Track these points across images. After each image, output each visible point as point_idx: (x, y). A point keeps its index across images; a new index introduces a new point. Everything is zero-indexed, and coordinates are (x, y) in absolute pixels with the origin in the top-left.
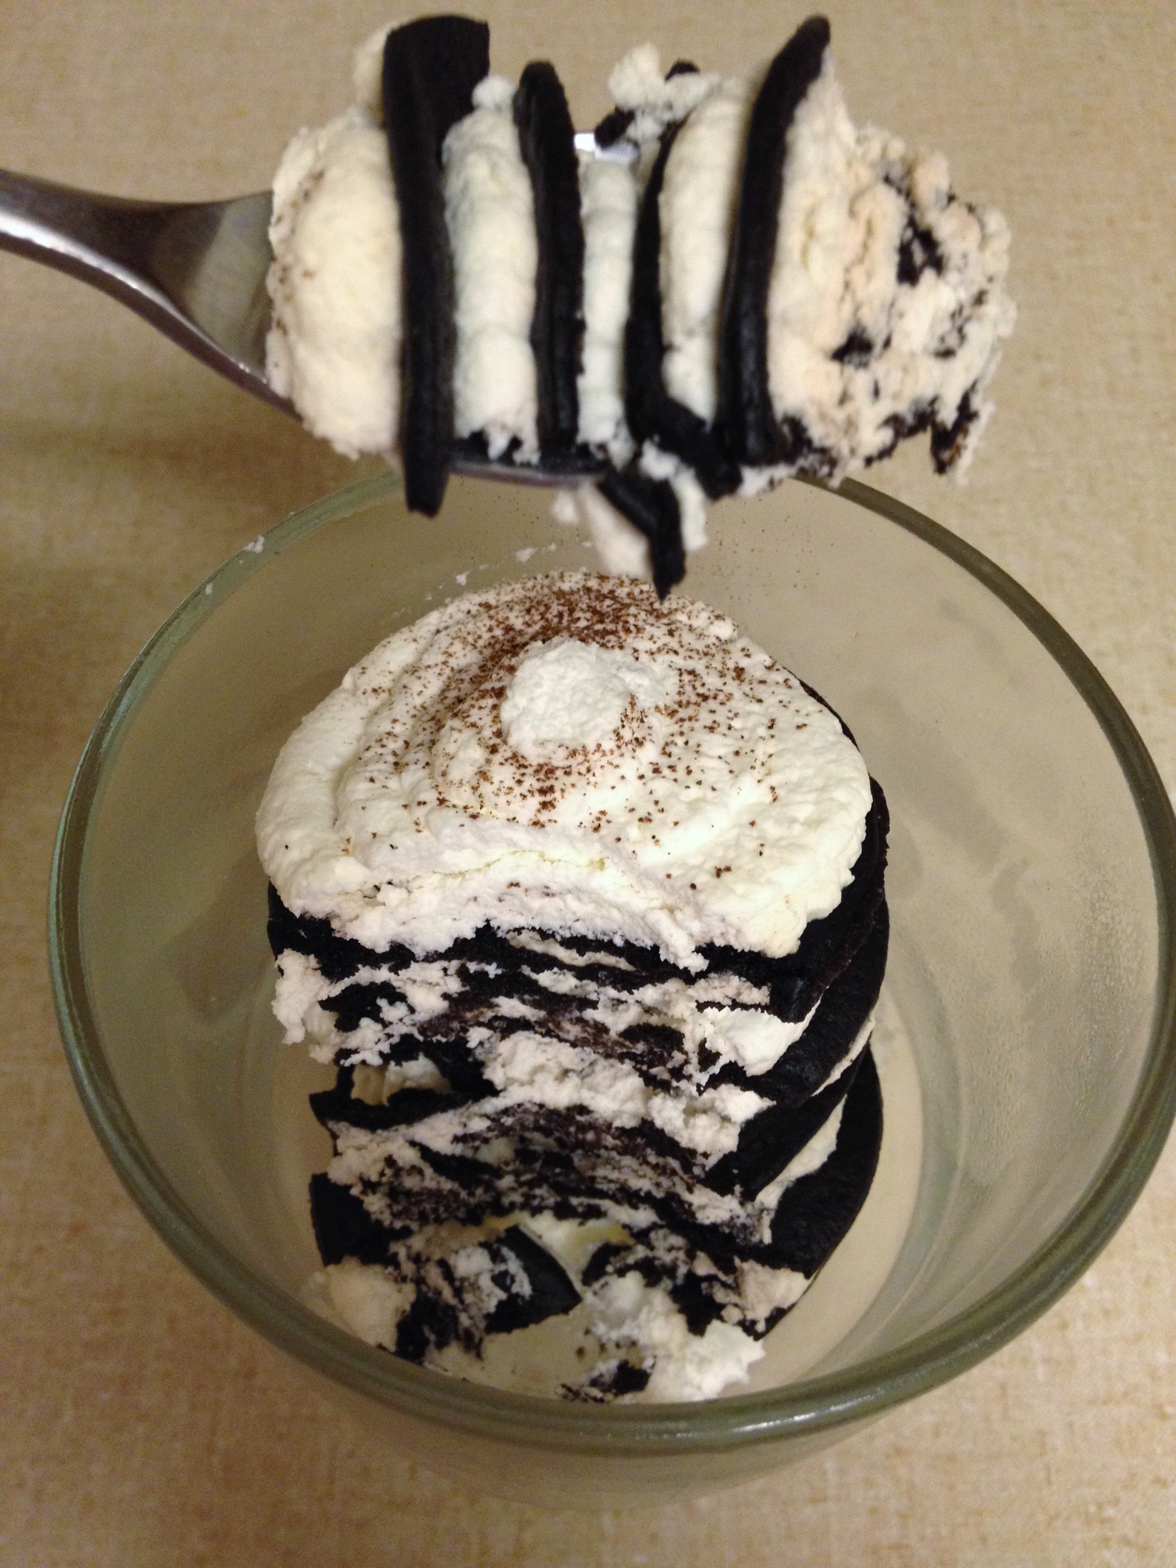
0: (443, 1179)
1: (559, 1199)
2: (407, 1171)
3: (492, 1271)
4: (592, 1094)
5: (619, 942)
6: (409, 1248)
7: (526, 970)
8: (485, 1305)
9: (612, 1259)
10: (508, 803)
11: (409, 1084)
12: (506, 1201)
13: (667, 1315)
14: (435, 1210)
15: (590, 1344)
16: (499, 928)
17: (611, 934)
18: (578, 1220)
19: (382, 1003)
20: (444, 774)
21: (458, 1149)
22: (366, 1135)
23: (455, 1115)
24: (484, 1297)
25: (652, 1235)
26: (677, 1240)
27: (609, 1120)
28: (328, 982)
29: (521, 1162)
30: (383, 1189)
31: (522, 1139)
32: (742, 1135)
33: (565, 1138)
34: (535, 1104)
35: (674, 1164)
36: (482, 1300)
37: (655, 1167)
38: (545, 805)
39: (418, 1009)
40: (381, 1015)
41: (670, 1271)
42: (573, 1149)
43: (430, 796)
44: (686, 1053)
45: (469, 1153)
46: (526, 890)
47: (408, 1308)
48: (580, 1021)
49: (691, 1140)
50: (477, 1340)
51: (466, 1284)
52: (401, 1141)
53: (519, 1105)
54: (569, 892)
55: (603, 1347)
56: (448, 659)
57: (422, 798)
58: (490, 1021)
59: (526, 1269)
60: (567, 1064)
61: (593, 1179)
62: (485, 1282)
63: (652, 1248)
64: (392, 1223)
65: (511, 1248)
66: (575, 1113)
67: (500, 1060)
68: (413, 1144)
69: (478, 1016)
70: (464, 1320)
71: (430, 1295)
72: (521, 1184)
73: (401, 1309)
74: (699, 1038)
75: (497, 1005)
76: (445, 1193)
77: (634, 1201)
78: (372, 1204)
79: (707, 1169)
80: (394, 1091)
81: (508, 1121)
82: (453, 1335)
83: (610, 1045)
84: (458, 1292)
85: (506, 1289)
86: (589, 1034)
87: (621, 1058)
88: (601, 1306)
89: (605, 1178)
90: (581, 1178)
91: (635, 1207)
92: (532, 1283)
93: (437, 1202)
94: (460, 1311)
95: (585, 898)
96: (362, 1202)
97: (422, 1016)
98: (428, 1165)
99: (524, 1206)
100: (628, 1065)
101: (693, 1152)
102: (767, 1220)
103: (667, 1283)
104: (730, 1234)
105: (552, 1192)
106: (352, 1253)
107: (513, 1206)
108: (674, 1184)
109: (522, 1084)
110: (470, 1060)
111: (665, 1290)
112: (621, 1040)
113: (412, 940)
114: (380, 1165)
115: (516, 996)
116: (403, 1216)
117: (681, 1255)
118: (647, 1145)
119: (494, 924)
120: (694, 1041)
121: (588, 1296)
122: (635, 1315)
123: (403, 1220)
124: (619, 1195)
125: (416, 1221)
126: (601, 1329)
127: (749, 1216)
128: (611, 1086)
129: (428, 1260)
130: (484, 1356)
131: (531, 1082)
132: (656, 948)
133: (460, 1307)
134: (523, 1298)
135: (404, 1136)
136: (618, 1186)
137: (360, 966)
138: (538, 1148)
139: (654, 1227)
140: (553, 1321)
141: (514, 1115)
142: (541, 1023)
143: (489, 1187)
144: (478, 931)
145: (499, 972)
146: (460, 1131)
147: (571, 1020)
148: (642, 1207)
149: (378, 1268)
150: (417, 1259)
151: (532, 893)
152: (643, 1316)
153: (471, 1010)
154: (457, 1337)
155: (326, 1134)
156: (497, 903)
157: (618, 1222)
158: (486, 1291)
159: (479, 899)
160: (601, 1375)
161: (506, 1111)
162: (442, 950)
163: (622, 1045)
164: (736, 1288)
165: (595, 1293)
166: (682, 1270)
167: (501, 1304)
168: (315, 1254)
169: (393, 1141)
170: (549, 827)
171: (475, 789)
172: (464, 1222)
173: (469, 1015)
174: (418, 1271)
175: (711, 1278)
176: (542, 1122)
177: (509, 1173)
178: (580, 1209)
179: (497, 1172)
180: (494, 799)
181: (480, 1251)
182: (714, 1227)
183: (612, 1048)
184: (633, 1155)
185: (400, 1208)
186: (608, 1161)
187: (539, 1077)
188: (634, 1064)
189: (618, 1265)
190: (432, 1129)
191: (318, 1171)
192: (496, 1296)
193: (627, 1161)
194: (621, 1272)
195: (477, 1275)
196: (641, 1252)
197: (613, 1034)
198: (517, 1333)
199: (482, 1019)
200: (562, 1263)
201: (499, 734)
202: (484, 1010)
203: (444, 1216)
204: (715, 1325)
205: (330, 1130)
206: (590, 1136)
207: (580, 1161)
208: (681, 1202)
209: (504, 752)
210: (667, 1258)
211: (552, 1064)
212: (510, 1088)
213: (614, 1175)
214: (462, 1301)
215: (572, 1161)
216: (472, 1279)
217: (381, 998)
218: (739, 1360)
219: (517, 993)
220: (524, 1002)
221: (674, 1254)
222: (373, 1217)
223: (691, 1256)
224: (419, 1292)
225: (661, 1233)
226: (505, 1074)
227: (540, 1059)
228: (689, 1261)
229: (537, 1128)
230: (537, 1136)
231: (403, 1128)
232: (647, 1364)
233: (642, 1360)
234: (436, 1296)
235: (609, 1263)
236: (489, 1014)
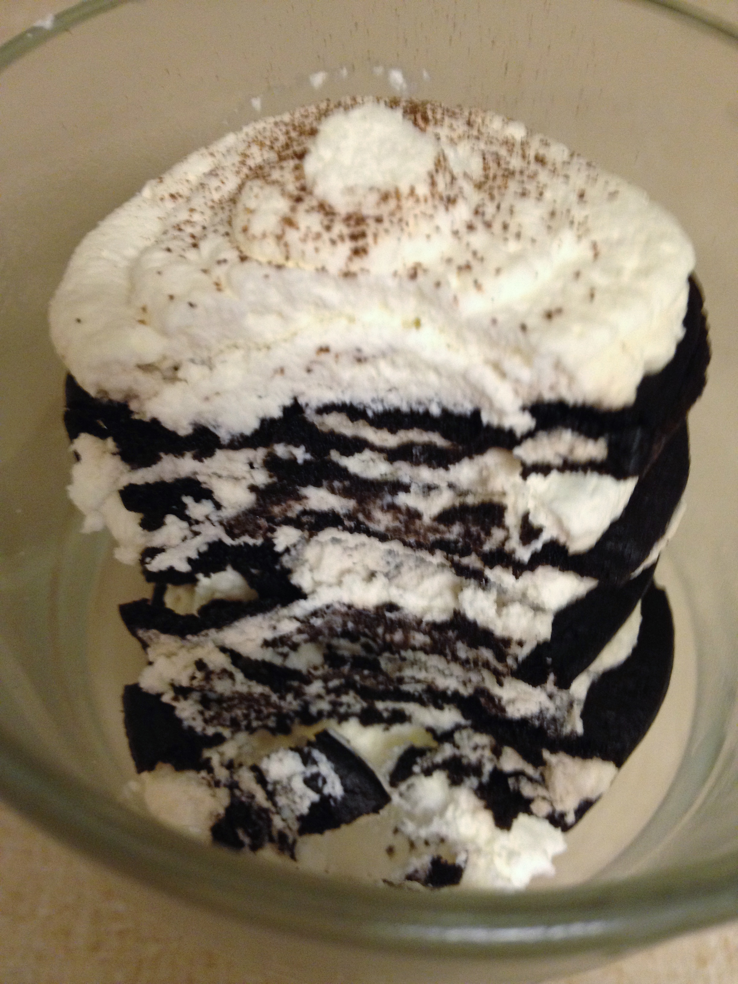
0: (253, 683)
1: (365, 705)
2: (218, 674)
3: (304, 773)
4: (401, 592)
5: (435, 410)
6: (222, 754)
7: (335, 455)
8: (298, 806)
9: (419, 760)
10: (317, 250)
11: (218, 596)
12: (314, 710)
13: (474, 812)
14: (246, 716)
15: (400, 843)
16: (307, 405)
17: (426, 402)
18: (382, 726)
19: (188, 500)
20: (245, 230)
21: (268, 655)
22: (176, 642)
23: (264, 618)
24: (297, 800)
25: (457, 736)
26: (483, 739)
27: (419, 616)
28: (128, 467)
29: (330, 666)
30: (196, 696)
31: (329, 647)
32: (555, 624)
33: (371, 643)
34: (344, 604)
35: (487, 654)
36: (294, 802)
37: (464, 664)
38: (358, 252)
39: (224, 503)
40: (187, 513)
41: (477, 770)
42: (380, 654)
43: (232, 255)
44: (506, 529)
45: (278, 661)
46: (337, 356)
47: (222, 811)
48: (393, 508)
49: (505, 628)
50: (290, 840)
51: (279, 787)
52: (210, 646)
53: (328, 607)
54: (384, 355)
55: (412, 845)
56: (245, 159)
57: (222, 256)
58: (298, 517)
59: (336, 771)
60: (373, 566)
61: (401, 680)
62: (298, 785)
63: (457, 747)
64: (204, 729)
65: (322, 750)
66: (385, 610)
67: (307, 566)
68: (223, 649)
69: (286, 511)
70: (278, 823)
71: (244, 799)
72: (329, 691)
73: (215, 814)
74: (521, 511)
75: (306, 498)
76: (256, 696)
77: (440, 702)
78: (183, 709)
79: (520, 659)
80: (204, 602)
81: (317, 622)
82: (267, 838)
83: (422, 531)
84: (271, 795)
85: (318, 791)
86: (400, 522)
87: (431, 549)
88: (407, 806)
89: (413, 678)
90: (389, 679)
91: (440, 708)
92: (343, 784)
93: (249, 708)
94: (273, 813)
95: (400, 361)
96: (173, 708)
97: (228, 513)
98: (238, 670)
99: (330, 715)
100: (438, 558)
101: (507, 642)
102: (577, 710)
103: (473, 782)
104: (541, 726)
105: (359, 698)
106: (165, 760)
107: (320, 714)
108: (483, 679)
109: (330, 586)
110: (278, 567)
111: (471, 788)
112: (435, 524)
113: (215, 421)
114: (192, 669)
115: (325, 483)
116: (215, 722)
117: (487, 753)
118: (458, 638)
119: (302, 401)
120: (516, 513)
121: (395, 798)
122: (442, 811)
123: (214, 726)
124: (425, 697)
125: (228, 727)
126: (410, 828)
127: (557, 708)
128: (418, 584)
129: (241, 765)
130: (297, 857)
131: (340, 583)
132: (476, 413)
133: (273, 809)
134: (335, 800)
135: (214, 641)
136: (424, 686)
137: (162, 455)
138: (346, 653)
139: (458, 727)
140: (364, 820)
141: (323, 617)
142: (351, 516)
143: (299, 694)
144: (286, 410)
145: (308, 456)
146: (269, 635)
147: (382, 509)
148: (446, 707)
149: (191, 774)
150: (230, 766)
151: (344, 360)
152: (449, 814)
153: (278, 503)
154: (271, 840)
155: (137, 645)
156: (305, 374)
157: (422, 725)
158: (299, 793)
159: (287, 371)
160: (416, 871)
161: (315, 614)
162: (248, 432)
163: (435, 530)
164: (543, 782)
165: (401, 795)
166: (488, 768)
167: (313, 806)
168: (129, 763)
169: (203, 647)
170: (362, 278)
171: (279, 238)
172: (274, 731)
173: (276, 510)
174: (231, 777)
175: (518, 774)
176: (350, 625)
177: (317, 678)
178: (385, 715)
179: (307, 679)
180: (300, 246)
181: (291, 754)
182: (524, 722)
183: (425, 537)
184: (442, 653)
185: (212, 713)
186: (414, 663)
187: (347, 579)
188: (445, 554)
189: (425, 765)
190: (243, 632)
191: (131, 682)
192: (309, 797)
193: (434, 661)
194: (428, 772)
195: (290, 779)
196: (448, 750)
197: (427, 520)
198: (328, 834)
199: (290, 514)
200: (372, 765)
201: (303, 189)
202: (292, 503)
203: (255, 724)
204: (522, 820)
205: (140, 640)
206: (398, 636)
207: (386, 664)
208: (490, 698)
209: (310, 202)
210: (473, 757)
211: (359, 568)
212: (319, 590)
213: (422, 675)
214: (275, 804)
215: (378, 663)
216: (285, 782)
217: (186, 495)
218: (545, 852)
219: (327, 478)
220: (332, 491)
221: (479, 752)
222: (186, 724)
223: (497, 752)
224: (232, 796)
225: (465, 733)
226: (313, 578)
227: (347, 563)
228: (494, 758)
229: (346, 634)
230: (343, 643)
231: (212, 633)
232: (460, 860)
233: (455, 855)
234: (249, 800)
235: (415, 763)
236: (297, 508)
